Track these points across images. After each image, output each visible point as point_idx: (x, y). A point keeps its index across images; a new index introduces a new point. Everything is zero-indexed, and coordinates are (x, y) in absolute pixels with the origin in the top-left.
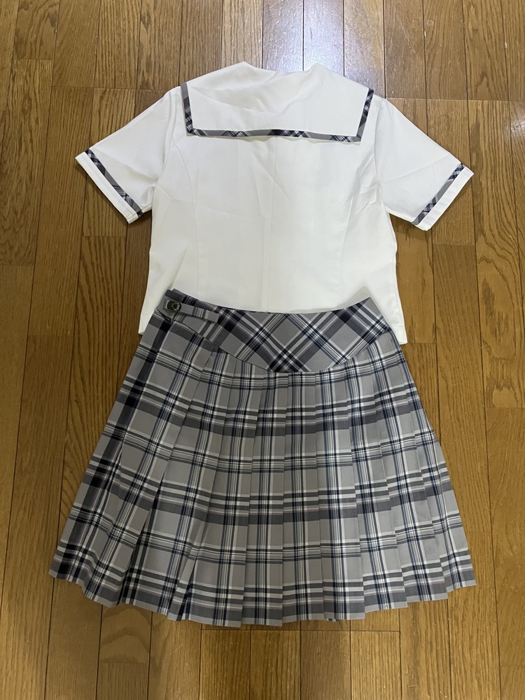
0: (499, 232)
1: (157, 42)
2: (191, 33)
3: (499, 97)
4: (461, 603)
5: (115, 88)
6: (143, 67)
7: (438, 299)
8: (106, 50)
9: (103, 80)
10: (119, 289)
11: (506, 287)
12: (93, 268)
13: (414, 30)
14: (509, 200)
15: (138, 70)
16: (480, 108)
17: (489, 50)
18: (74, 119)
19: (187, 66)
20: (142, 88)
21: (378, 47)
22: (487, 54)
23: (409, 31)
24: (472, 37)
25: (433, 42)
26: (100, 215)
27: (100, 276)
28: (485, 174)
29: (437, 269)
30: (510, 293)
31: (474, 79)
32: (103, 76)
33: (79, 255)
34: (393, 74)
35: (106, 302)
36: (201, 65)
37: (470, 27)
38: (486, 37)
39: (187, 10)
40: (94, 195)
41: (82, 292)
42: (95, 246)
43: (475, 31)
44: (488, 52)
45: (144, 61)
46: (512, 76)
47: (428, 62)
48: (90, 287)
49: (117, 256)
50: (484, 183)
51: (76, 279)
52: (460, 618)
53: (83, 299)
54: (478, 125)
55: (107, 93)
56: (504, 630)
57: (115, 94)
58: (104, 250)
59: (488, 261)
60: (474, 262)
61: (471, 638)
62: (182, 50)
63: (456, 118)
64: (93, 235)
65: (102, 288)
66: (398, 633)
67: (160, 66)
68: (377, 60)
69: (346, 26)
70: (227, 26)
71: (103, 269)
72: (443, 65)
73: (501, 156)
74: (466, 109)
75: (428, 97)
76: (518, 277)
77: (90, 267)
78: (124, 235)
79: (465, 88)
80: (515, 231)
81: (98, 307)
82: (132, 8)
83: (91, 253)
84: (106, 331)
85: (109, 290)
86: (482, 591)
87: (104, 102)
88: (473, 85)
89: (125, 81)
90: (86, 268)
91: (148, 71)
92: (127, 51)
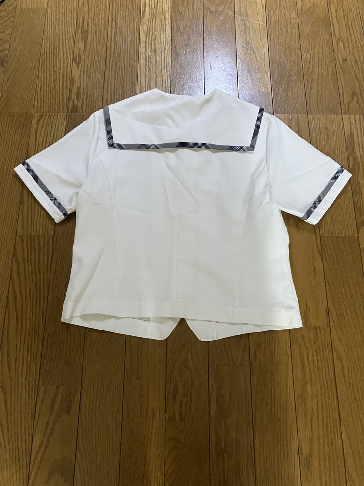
1: (85, 76)
2: (113, 69)
5: (50, 112)
6: (74, 95)
8: (44, 84)
9: (41, 107)
10: (45, 281)
12: (24, 264)
13: (294, 62)
15: (69, 98)
16: (353, 121)
18: (16, 138)
19: (109, 94)
20: (72, 111)
21: (265, 75)
22: (355, 78)
23: (290, 62)
24: (342, 65)
25: (310, 70)
26: (33, 217)
27: (30, 269)
31: (346, 98)
32: (41, 103)
33: (12, 251)
34: (279, 95)
35: (33, 294)
36: (121, 93)
37: (340, 58)
38: (354, 65)
39: (110, 52)
40: (28, 200)
41: (13, 283)
42: (27, 243)
43: (344, 60)
44: (356, 76)
45: (74, 91)
47: (307, 86)
48: (20, 280)
49: (46, 252)
51: (8, 273)
53: (14, 291)
54: (352, 134)
55: (43, 117)
57: (50, 118)
58: (35, 247)
60: (358, 251)
62: (106, 82)
63: (334, 129)
64: (26, 234)
65: (31, 281)
67: (87, 94)
68: (265, 85)
69: (239, 61)
70: (142, 62)
71: (33, 264)
72: (320, 88)
74: (341, 122)
75: (309, 113)
77: (21, 262)
78: (53, 234)
79: (339, 105)
81: (26, 298)
82: (67, 51)
83: (23, 251)
84: (32, 320)
85: (36, 282)
87: (41, 124)
88: (345, 103)
89: (59, 107)
90: (18, 263)
91: (77, 98)
92: (61, 83)
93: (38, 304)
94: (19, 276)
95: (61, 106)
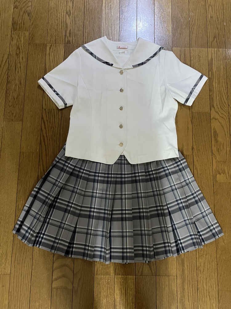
0: (220, 107)
1: (74, 23)
2: (88, 19)
3: (221, 47)
4: (202, 264)
5: (56, 44)
6: (68, 35)
7: (194, 136)
8: (52, 27)
9: (51, 40)
10: (58, 131)
11: (223, 131)
12: (48, 123)
13: (185, 17)
14: (225, 92)
15: (65, 36)
16: (213, 52)
17: (218, 26)
18: (39, 57)
19: (87, 34)
20: (67, 43)
21: (169, 25)
22: (216, 28)
23: (183, 18)
24: (210, 20)
25: (193, 23)
27: (51, 126)
28: (215, 81)
29: (194, 123)
30: (225, 133)
31: (211, 39)
32: (51, 38)
33: (41, 117)
34: (176, 37)
35: (53, 137)
37: (209, 16)
38: (216, 21)
39: (87, 9)
41: (43, 132)
42: (48, 113)
43: (211, 17)
45: (68, 32)
46: (227, 38)
47: (191, 32)
48: (46, 131)
49: (58, 118)
50: (214, 85)
51: (40, 127)
52: (202, 271)
53: (43, 136)
54: (212, 59)
55: (52, 46)
56: (220, 276)
57: (56, 47)
58: (52, 115)
59: (216, 119)
60: (210, 120)
61: (206, 279)
62: (85, 27)
63: (203, 56)
64: (47, 108)
65: (51, 132)
66: (176, 277)
67: (75, 34)
68: (168, 31)
69: (155, 16)
70: (104, 16)
71: (52, 123)
72: (197, 33)
73: (222, 73)
74: (207, 52)
75: (191, 47)
76: (228, 126)
77: (46, 122)
79: (207, 43)
80: (227, 106)
81: (50, 139)
82: (63, 8)
83: (46, 116)
85: (54, 132)
86: (211, 259)
87: (51, 50)
88: (210, 42)
89: (60, 41)
90: (44, 123)
91: (70, 36)
92: (61, 27)
93: (55, 142)
94: (45, 128)
95: (61, 40)
